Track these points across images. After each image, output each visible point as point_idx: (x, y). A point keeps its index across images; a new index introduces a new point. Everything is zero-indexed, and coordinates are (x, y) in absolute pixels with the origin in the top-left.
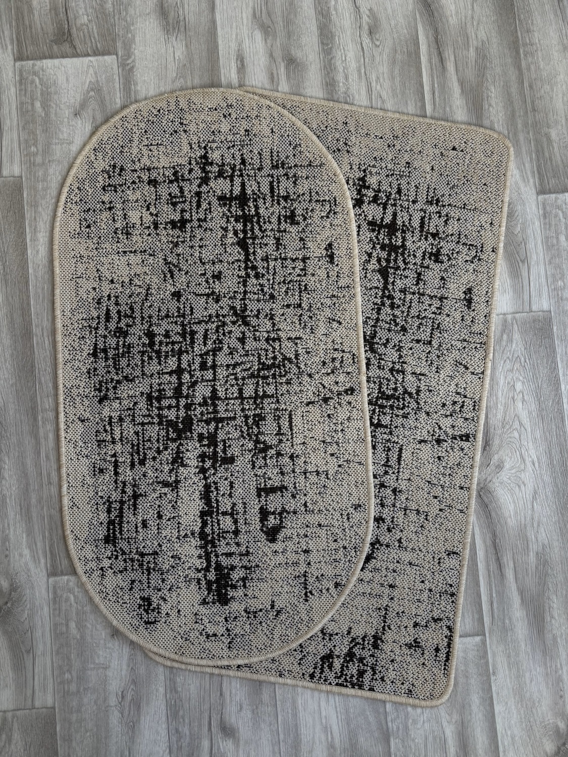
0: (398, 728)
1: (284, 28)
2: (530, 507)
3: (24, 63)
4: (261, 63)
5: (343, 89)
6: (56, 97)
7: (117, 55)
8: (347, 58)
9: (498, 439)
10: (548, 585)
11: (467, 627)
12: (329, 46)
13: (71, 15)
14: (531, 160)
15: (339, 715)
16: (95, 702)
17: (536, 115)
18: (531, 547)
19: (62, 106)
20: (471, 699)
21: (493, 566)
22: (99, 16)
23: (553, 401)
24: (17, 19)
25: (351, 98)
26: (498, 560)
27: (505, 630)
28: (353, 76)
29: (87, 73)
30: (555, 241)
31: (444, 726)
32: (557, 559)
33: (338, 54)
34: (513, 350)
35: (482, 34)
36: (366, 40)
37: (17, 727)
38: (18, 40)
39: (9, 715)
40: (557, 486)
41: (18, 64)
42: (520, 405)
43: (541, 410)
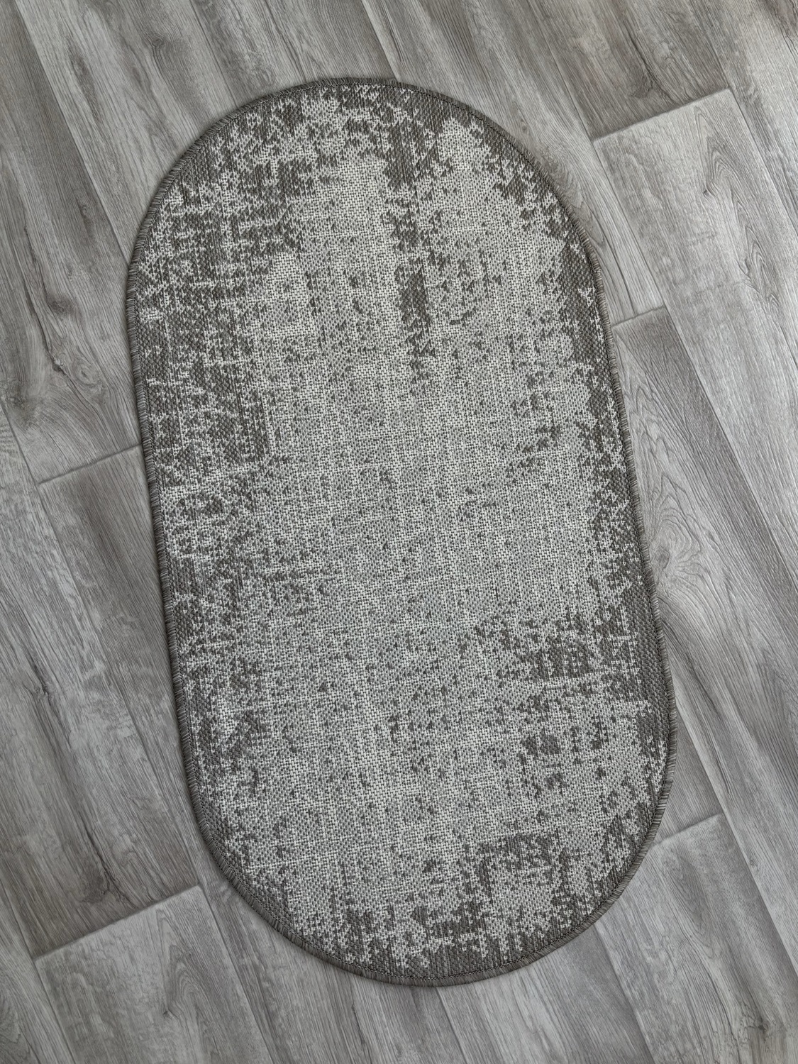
0: (642, 994)
2: (727, 602)
4: (112, 58)
5: (251, 64)
8: (243, 15)
9: (648, 519)
10: (788, 706)
11: (694, 808)
12: (210, 5)
14: (565, 93)
15: (549, 1006)
17: (552, 23)
18: (747, 660)
20: (732, 912)
21: (702, 707)
23: (710, 436)
25: (269, 74)
26: (706, 695)
27: (747, 794)
28: (262, 40)
30: (638, 202)
31: (706, 966)
32: (789, 665)
33: (228, 14)
34: (628, 380)
40: (755, 558)
43: (696, 455)
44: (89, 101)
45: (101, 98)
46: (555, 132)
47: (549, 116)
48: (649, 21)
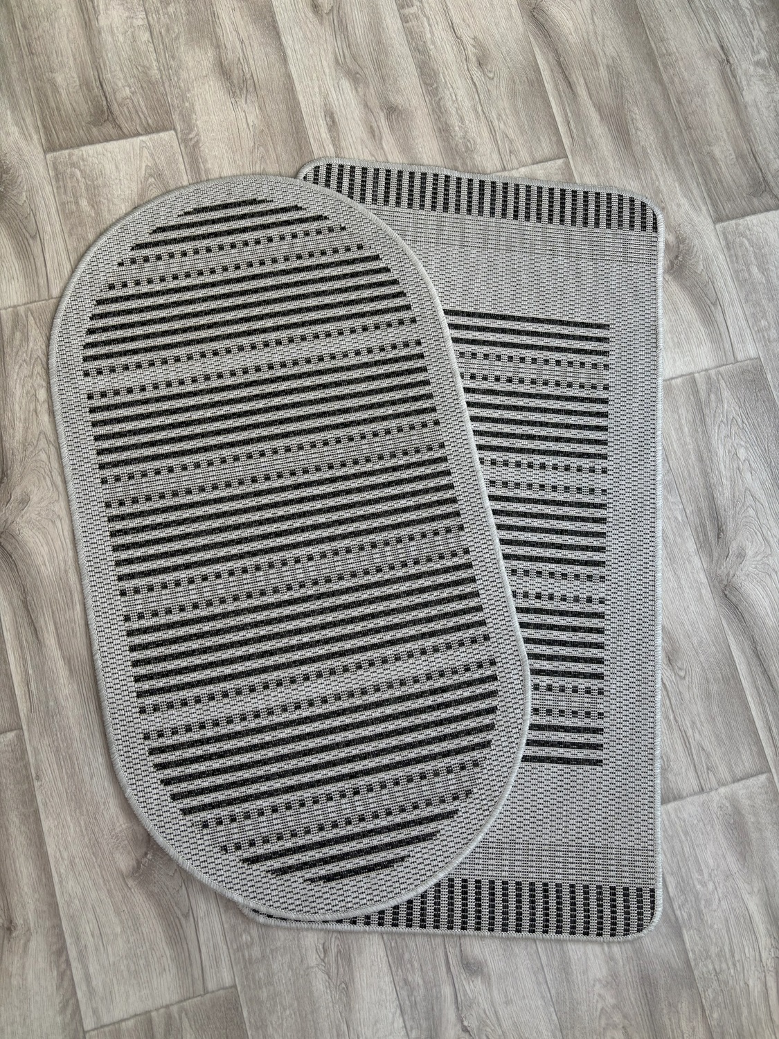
1: (375, 71)
3: (57, 154)
4: (355, 115)
5: (460, 134)
6: (105, 191)
7: (175, 129)
8: (458, 97)
9: (731, 522)
12: (434, 86)
13: (108, 89)
14: (698, 185)
16: (290, 967)
17: (693, 133)
19: (116, 201)
20: (771, 858)
21: (761, 681)
22: (144, 85)
24: (40, 102)
25: (472, 143)
26: (765, 672)
28: (470, 117)
29: (141, 156)
30: (746, 274)
31: (745, 900)
33: (447, 95)
34: (725, 411)
35: (610, 50)
36: (477, 74)
37: (188, 1024)
38: (45, 127)
39: (175, 1009)
41: (49, 156)
42: (748, 476)
43: (774, 477)
44: (334, 145)
45: (343, 144)
46: (687, 213)
47: (683, 201)
48: (767, 142)
